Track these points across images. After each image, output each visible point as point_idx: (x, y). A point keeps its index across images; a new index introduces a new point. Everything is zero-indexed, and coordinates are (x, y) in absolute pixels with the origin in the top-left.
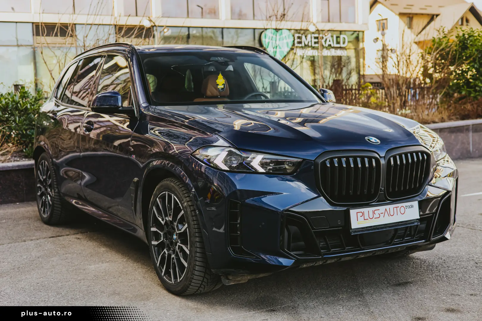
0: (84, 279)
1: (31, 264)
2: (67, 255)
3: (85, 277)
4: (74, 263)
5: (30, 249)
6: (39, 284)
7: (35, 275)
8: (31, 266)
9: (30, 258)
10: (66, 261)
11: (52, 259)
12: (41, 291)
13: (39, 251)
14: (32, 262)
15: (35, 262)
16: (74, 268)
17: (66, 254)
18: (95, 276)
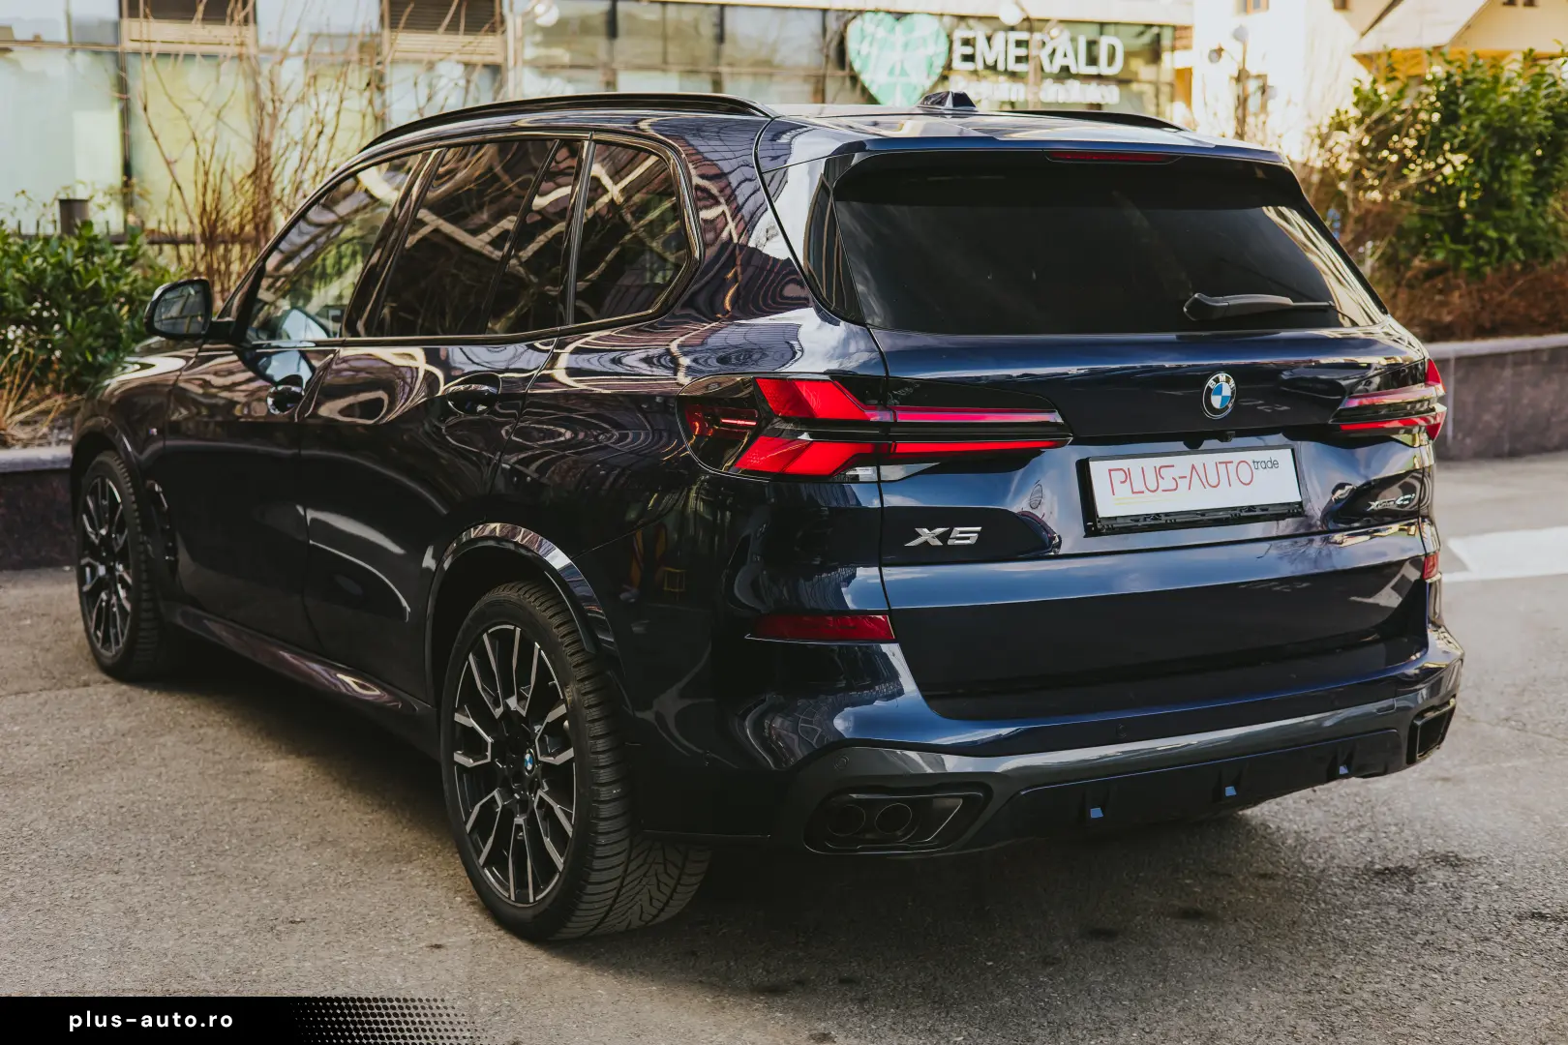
0: (245, 800)
1: (103, 753)
2: (202, 731)
3: (249, 793)
4: (220, 754)
5: (102, 708)
6: (124, 810)
7: (113, 783)
8: (104, 760)
9: (101, 734)
10: (200, 746)
11: (162, 740)
12: (130, 827)
13: (124, 717)
14: (106, 747)
15: (113, 746)
16: (221, 767)
17: (201, 726)
18: (275, 791)
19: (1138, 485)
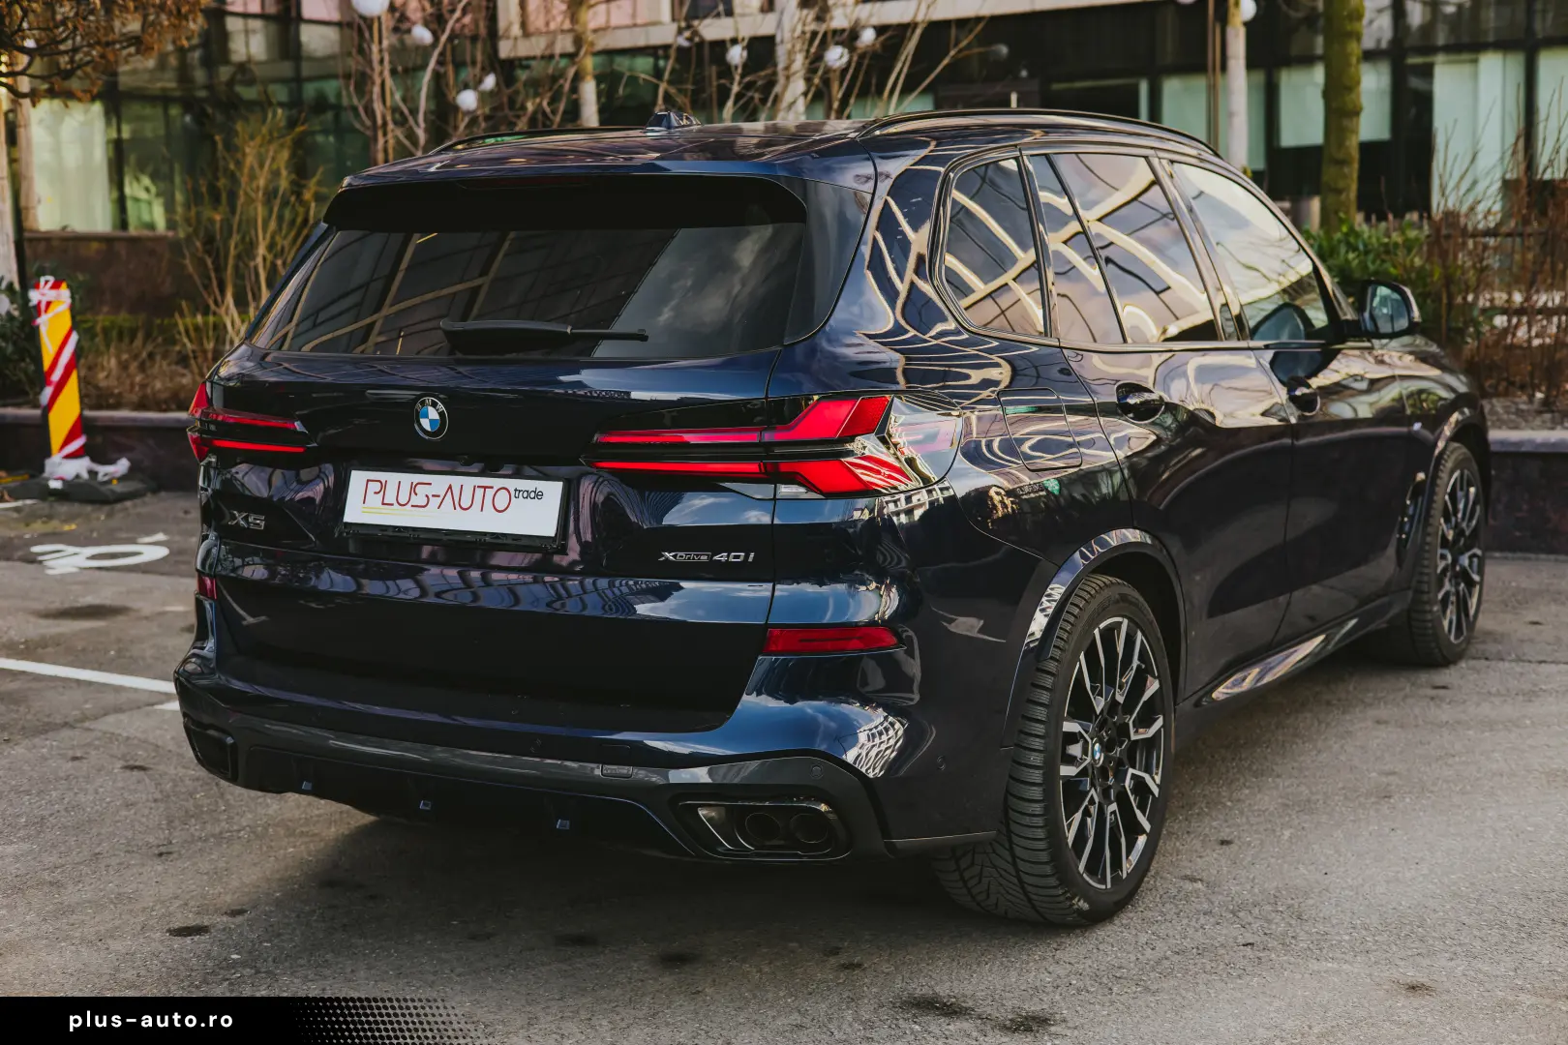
19: (390, 498)
